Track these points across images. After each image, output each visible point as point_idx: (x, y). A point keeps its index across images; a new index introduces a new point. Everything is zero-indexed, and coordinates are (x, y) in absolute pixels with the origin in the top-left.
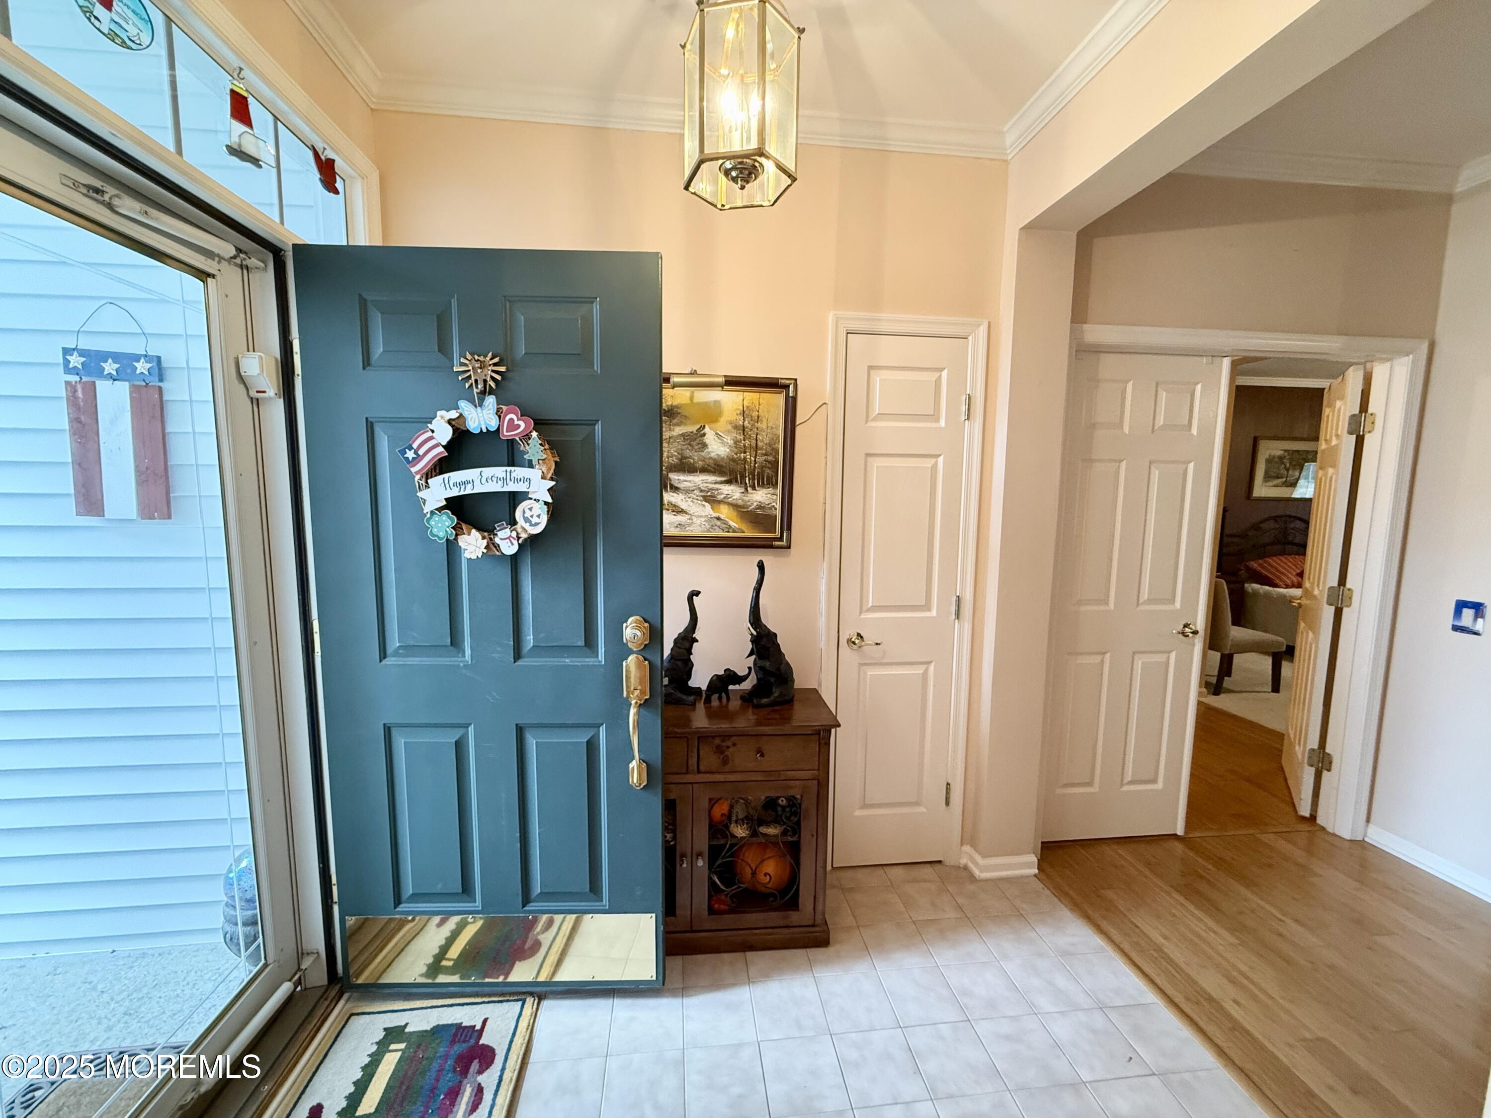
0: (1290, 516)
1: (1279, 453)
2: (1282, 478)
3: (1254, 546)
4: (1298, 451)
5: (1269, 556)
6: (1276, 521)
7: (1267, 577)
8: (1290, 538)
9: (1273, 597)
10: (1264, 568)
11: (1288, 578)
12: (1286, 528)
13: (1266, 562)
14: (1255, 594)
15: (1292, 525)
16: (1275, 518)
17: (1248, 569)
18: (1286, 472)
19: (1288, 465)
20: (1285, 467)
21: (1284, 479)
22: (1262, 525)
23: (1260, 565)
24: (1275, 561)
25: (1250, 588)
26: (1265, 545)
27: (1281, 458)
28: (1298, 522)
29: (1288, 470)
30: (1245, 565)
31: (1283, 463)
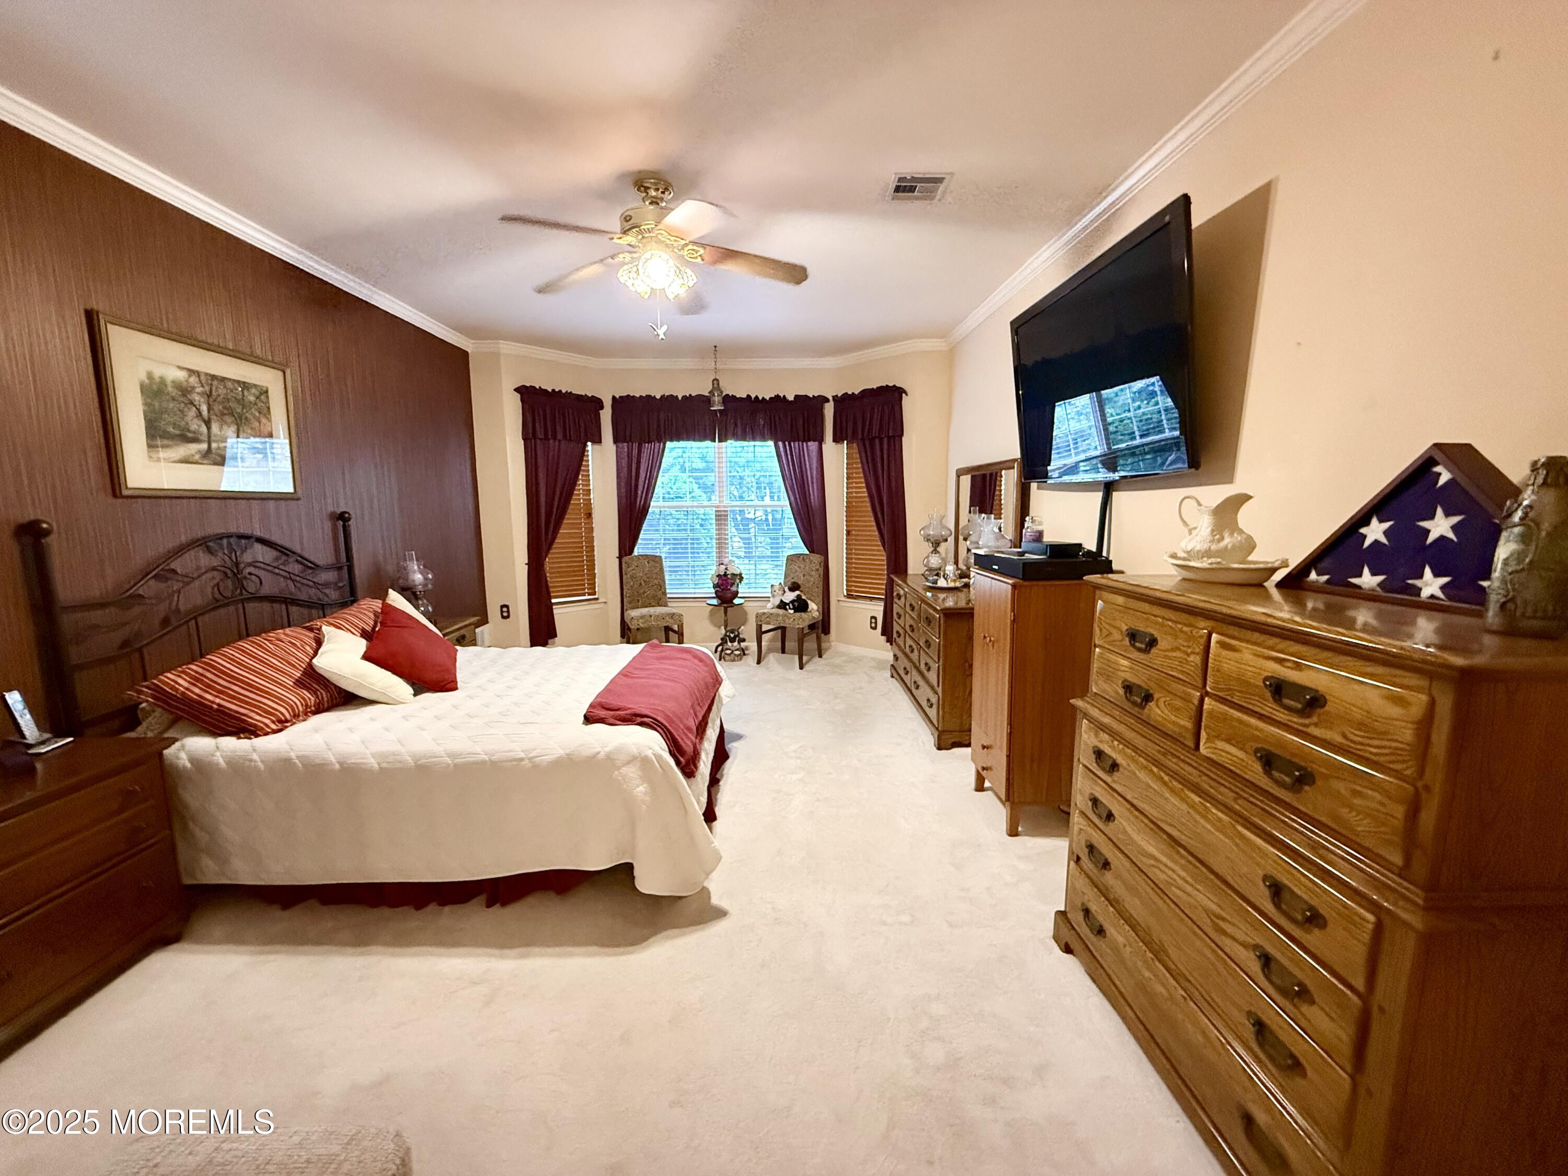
0: (241, 537)
1: (174, 375)
2: (195, 440)
3: (166, 621)
4: (223, 380)
5: (215, 648)
6: (210, 551)
7: (221, 710)
8: (251, 588)
9: (256, 768)
10: (209, 687)
11: (280, 699)
12: (237, 564)
13: (211, 666)
14: (201, 765)
15: (247, 557)
16: (204, 543)
17: (165, 699)
18: (204, 429)
19: (204, 408)
20: (200, 414)
21: (204, 446)
22: (176, 565)
23: (196, 680)
24: (233, 660)
25: (183, 755)
26: (196, 615)
27: (184, 391)
28: (258, 547)
29: (208, 423)
30: (157, 689)
31: (192, 403)
